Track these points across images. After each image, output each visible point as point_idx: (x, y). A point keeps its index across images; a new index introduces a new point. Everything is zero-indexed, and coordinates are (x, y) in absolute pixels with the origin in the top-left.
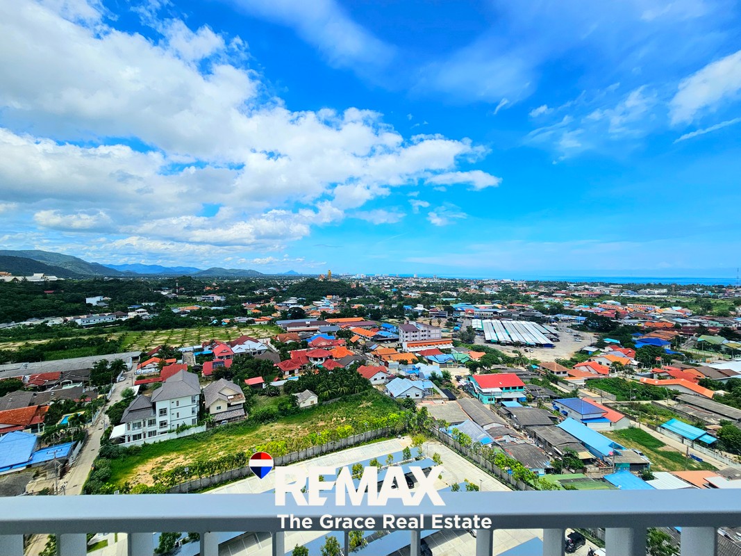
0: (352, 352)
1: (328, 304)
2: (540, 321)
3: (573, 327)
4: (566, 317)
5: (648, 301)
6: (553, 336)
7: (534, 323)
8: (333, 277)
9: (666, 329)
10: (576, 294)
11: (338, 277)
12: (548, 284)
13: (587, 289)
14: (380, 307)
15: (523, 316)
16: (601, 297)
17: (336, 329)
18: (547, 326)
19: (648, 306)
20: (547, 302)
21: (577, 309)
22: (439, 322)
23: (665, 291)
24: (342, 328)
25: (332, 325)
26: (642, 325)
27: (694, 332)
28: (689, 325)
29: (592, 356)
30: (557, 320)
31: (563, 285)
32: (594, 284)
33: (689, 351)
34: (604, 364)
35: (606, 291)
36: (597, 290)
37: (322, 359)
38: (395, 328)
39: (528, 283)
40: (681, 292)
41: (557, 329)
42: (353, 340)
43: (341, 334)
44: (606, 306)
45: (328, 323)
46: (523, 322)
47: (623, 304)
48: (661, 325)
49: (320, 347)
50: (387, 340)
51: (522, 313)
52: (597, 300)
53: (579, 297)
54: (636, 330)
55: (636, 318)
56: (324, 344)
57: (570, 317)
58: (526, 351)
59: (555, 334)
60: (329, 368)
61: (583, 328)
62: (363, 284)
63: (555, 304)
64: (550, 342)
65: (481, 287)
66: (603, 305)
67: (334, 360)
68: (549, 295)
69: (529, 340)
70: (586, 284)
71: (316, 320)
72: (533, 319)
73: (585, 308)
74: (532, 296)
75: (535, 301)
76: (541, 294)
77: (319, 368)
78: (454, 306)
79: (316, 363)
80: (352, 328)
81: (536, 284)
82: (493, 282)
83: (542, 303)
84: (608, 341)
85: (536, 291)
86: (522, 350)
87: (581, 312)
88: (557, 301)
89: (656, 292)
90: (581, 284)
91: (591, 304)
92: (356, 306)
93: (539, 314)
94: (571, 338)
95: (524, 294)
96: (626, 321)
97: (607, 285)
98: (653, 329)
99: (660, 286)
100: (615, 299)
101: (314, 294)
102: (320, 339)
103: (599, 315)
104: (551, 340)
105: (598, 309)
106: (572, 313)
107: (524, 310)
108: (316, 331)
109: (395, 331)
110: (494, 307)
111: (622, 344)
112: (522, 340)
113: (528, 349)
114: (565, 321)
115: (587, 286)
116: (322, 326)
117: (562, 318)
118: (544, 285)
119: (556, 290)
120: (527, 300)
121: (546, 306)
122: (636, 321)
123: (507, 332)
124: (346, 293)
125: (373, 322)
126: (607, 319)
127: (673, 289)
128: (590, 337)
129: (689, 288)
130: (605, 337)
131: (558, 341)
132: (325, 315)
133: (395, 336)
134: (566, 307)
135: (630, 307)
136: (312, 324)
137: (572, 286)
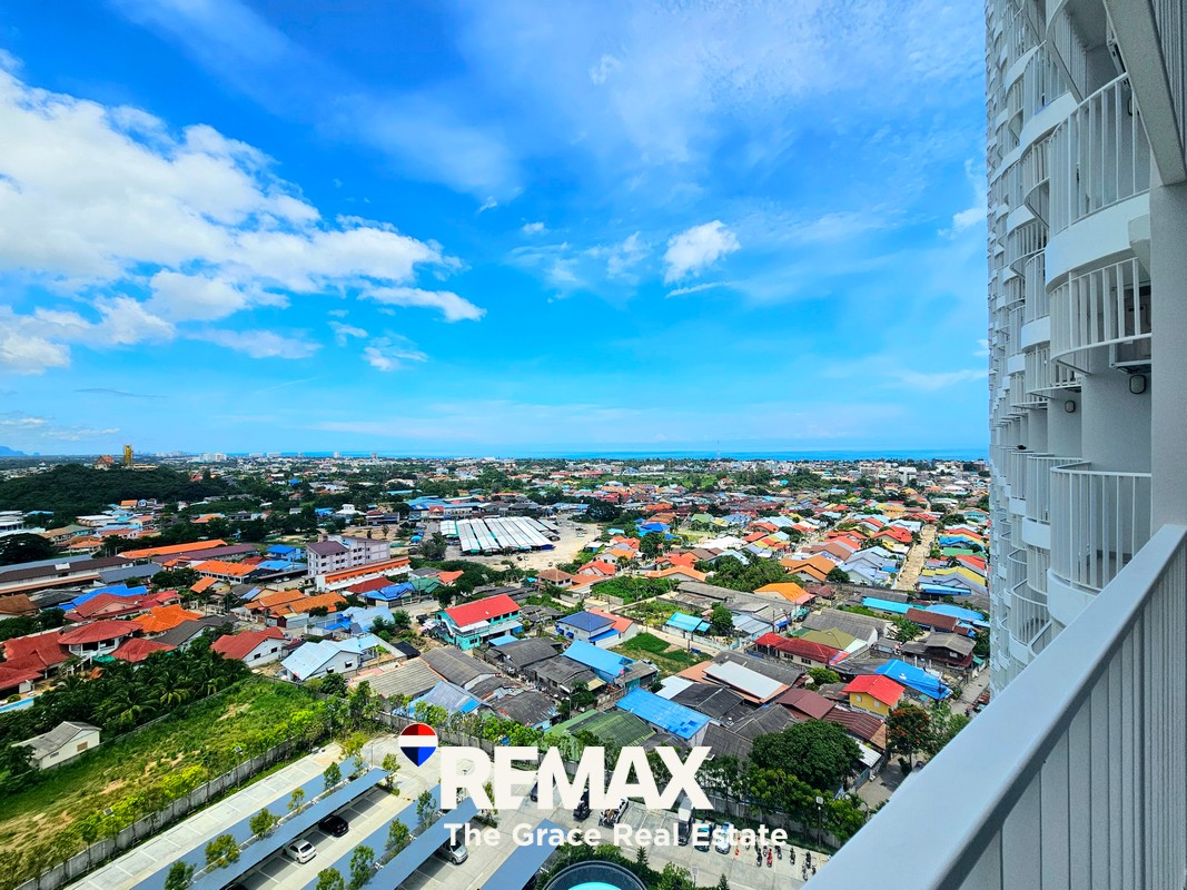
0: (198, 612)
1: (126, 519)
2: (535, 515)
3: (574, 518)
4: (566, 506)
5: (648, 479)
6: (552, 534)
7: (528, 518)
8: (137, 461)
9: (665, 511)
10: (576, 474)
11: (153, 459)
12: (542, 463)
13: (588, 468)
14: (264, 516)
15: (514, 509)
16: (603, 476)
17: (152, 570)
18: (544, 521)
19: (648, 486)
20: (543, 488)
21: (578, 494)
22: (385, 531)
23: (662, 467)
24: (172, 566)
25: (139, 563)
26: (644, 508)
27: (688, 511)
28: (684, 504)
29: (597, 553)
30: (556, 510)
31: (560, 465)
32: (595, 461)
33: (685, 533)
34: (610, 562)
35: (608, 468)
36: (599, 468)
37: (109, 643)
38: (298, 551)
39: (519, 463)
40: (676, 467)
41: (556, 524)
42: (198, 587)
43: (163, 580)
44: (609, 489)
45: (127, 561)
46: (514, 519)
47: (626, 484)
48: (661, 507)
49: (101, 618)
50: (281, 577)
51: (512, 505)
52: (600, 481)
53: (580, 478)
54: (639, 515)
55: (639, 501)
56: (114, 607)
57: (571, 506)
58: (520, 559)
59: (554, 531)
60: (133, 658)
61: (585, 519)
62: (221, 472)
63: (553, 490)
64: (549, 542)
65: (452, 469)
66: (605, 488)
67: (148, 637)
68: (545, 478)
69: (524, 544)
70: (587, 461)
71: (88, 557)
72: (527, 512)
73: (586, 492)
74: (525, 481)
75: (528, 488)
76: (535, 476)
77: (100, 664)
78: (411, 503)
79: (92, 654)
80: (194, 564)
81: (529, 463)
82: (470, 462)
83: (537, 489)
84: (612, 531)
85: (529, 473)
86: (513, 558)
87: (582, 497)
88: (555, 485)
89: (655, 468)
90: (582, 462)
91: (593, 487)
92: (204, 518)
93: (534, 505)
94: (574, 533)
95: (513, 478)
96: (629, 506)
97: (608, 463)
98: (654, 513)
99: (658, 462)
100: (617, 479)
101: (81, 499)
102: (103, 599)
103: (602, 500)
104: (550, 539)
105: (601, 492)
106: (573, 500)
107: (514, 501)
108: (90, 581)
109: (298, 557)
110: (473, 500)
111: (626, 534)
112: (514, 545)
113: (522, 555)
114: (565, 511)
115: (587, 464)
116: (106, 570)
117: (562, 508)
118: (538, 464)
119: (553, 470)
120: (517, 486)
121: (543, 493)
122: (639, 504)
123: (492, 535)
124: (176, 493)
125: (248, 547)
126: (610, 504)
127: (669, 464)
128: (594, 530)
129: (683, 463)
130: (610, 528)
131: (559, 539)
132: (115, 544)
133: (300, 567)
134: (566, 493)
135: (633, 489)
136: (75, 568)
137: (571, 464)
